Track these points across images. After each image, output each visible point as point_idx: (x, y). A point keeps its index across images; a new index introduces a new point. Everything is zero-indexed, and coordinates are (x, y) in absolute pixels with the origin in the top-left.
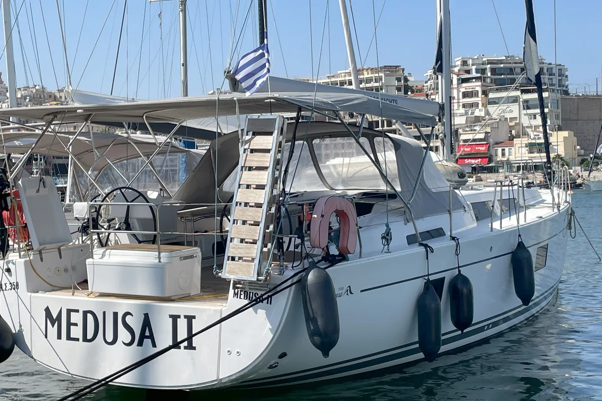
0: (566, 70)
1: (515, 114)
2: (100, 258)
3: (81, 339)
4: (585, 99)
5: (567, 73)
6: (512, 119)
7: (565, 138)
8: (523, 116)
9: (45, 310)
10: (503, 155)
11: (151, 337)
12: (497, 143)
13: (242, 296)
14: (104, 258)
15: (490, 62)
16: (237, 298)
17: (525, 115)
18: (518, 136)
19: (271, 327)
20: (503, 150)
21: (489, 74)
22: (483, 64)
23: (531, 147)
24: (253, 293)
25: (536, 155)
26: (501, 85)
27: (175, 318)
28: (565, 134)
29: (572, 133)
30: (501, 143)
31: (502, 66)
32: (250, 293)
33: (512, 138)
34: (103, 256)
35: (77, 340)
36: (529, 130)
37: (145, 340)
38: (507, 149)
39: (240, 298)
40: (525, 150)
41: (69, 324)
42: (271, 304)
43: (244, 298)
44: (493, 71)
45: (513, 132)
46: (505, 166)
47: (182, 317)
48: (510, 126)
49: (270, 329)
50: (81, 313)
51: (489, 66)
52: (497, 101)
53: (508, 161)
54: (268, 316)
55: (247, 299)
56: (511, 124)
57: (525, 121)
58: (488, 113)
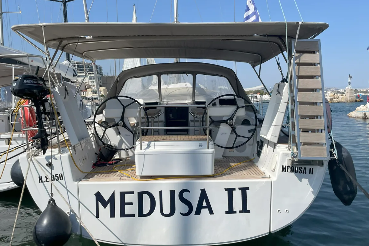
0: (102, 67)
1: (87, 81)
2: (146, 149)
3: (137, 215)
4: (109, 77)
5: (102, 69)
6: (86, 82)
7: (104, 89)
8: (89, 82)
9: (95, 195)
10: (83, 94)
11: (209, 207)
12: (81, 90)
13: (289, 170)
14: (150, 149)
15: (77, 63)
16: (285, 171)
17: (90, 81)
18: (88, 88)
19: (313, 190)
20: (83, 93)
21: (77, 67)
22: (74, 63)
23: (93, 92)
24: (298, 167)
25: (94, 94)
26: (81, 71)
27: (230, 191)
28: (104, 88)
29: (106, 88)
30: (82, 90)
31: (81, 65)
32: (296, 167)
33: (86, 89)
34: (148, 146)
35: (133, 216)
36: (91, 87)
37: (203, 210)
38: (85, 92)
39: (287, 171)
40: (90, 93)
41: (123, 204)
42: (312, 174)
43: (291, 172)
44: (78, 66)
45: (86, 87)
46: (85, 98)
47: (237, 189)
48: (85, 85)
49: (312, 192)
50: (136, 195)
51: (76, 64)
52: (80, 76)
53: (85, 96)
54: (310, 183)
55: (293, 172)
56: (85, 84)
57: (90, 83)
58: (77, 80)
